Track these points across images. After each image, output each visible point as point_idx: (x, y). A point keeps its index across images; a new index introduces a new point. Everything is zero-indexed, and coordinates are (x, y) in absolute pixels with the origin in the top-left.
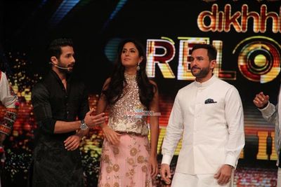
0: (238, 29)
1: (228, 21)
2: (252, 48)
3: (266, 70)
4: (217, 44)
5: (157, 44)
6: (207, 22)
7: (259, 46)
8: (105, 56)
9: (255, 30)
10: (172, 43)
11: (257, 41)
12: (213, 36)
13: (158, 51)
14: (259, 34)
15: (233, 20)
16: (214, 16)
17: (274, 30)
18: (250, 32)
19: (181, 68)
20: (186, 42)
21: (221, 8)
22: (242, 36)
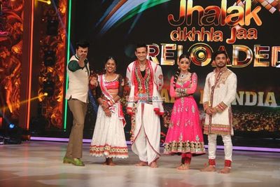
0: (190, 39)
1: (185, 36)
2: (198, 49)
3: (205, 59)
4: (180, 47)
5: (150, 47)
6: (175, 36)
7: (201, 48)
8: (125, 54)
9: (199, 40)
10: (158, 47)
11: (199, 46)
12: (178, 43)
13: (151, 51)
14: (201, 42)
15: (188, 35)
16: (179, 33)
17: (208, 40)
18: (196, 41)
19: (162, 59)
20: (165, 47)
21: (182, 29)
22: (193, 43)
